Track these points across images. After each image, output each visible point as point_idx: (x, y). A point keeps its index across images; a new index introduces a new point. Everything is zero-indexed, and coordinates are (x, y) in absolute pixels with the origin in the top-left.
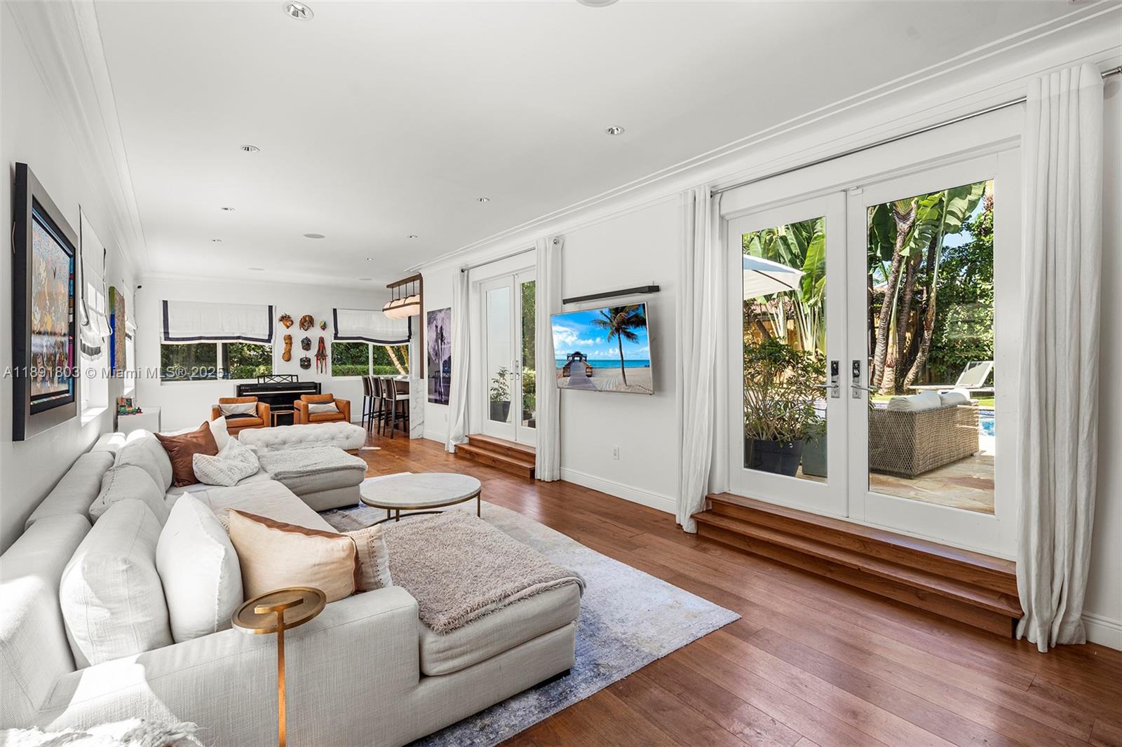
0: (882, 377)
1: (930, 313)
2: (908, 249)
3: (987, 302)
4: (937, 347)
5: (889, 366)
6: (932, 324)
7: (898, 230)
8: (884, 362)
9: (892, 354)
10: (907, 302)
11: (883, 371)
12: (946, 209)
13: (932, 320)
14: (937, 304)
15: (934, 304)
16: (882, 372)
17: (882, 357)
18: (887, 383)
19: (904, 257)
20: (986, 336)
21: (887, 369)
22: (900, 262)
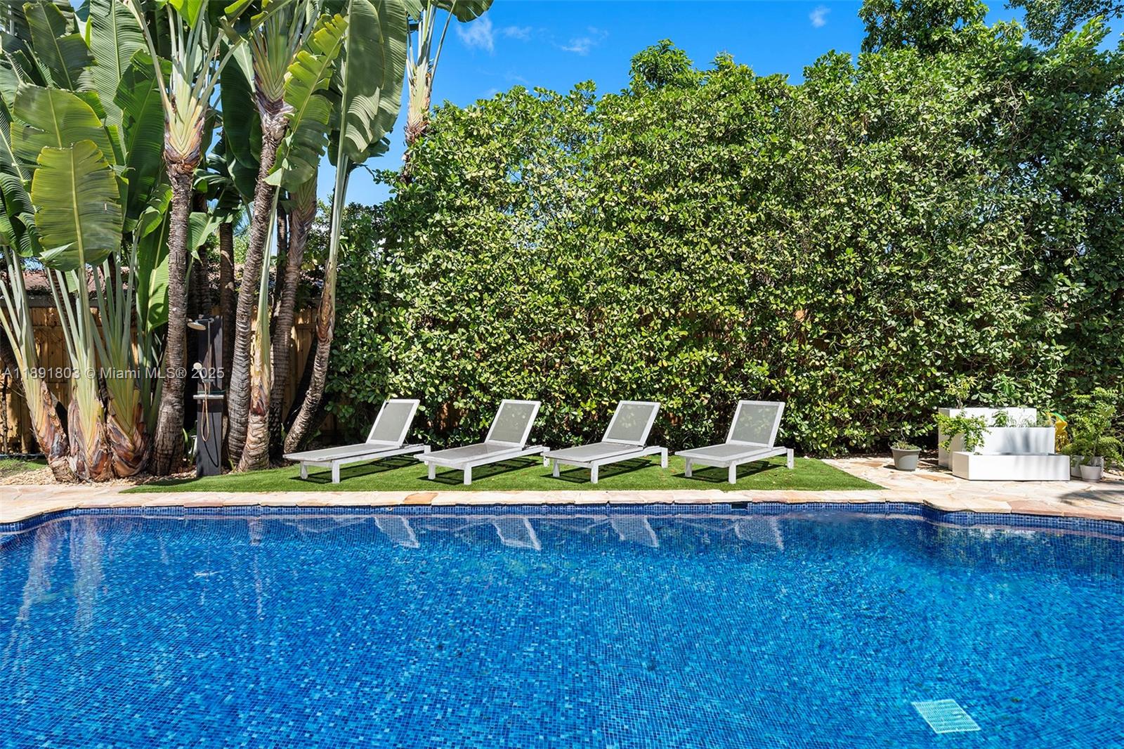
0: (245, 433)
1: (326, 310)
2: (279, 174)
3: (409, 298)
4: (339, 374)
5: (256, 413)
6: (330, 331)
7: (265, 131)
8: (247, 403)
9: (261, 387)
10: (290, 286)
11: (247, 422)
12: (347, 110)
13: (329, 324)
14: (337, 295)
15: (332, 293)
16: (245, 424)
17: (243, 394)
18: (251, 446)
19: (274, 188)
20: (408, 357)
21: (254, 419)
22: (268, 198)
